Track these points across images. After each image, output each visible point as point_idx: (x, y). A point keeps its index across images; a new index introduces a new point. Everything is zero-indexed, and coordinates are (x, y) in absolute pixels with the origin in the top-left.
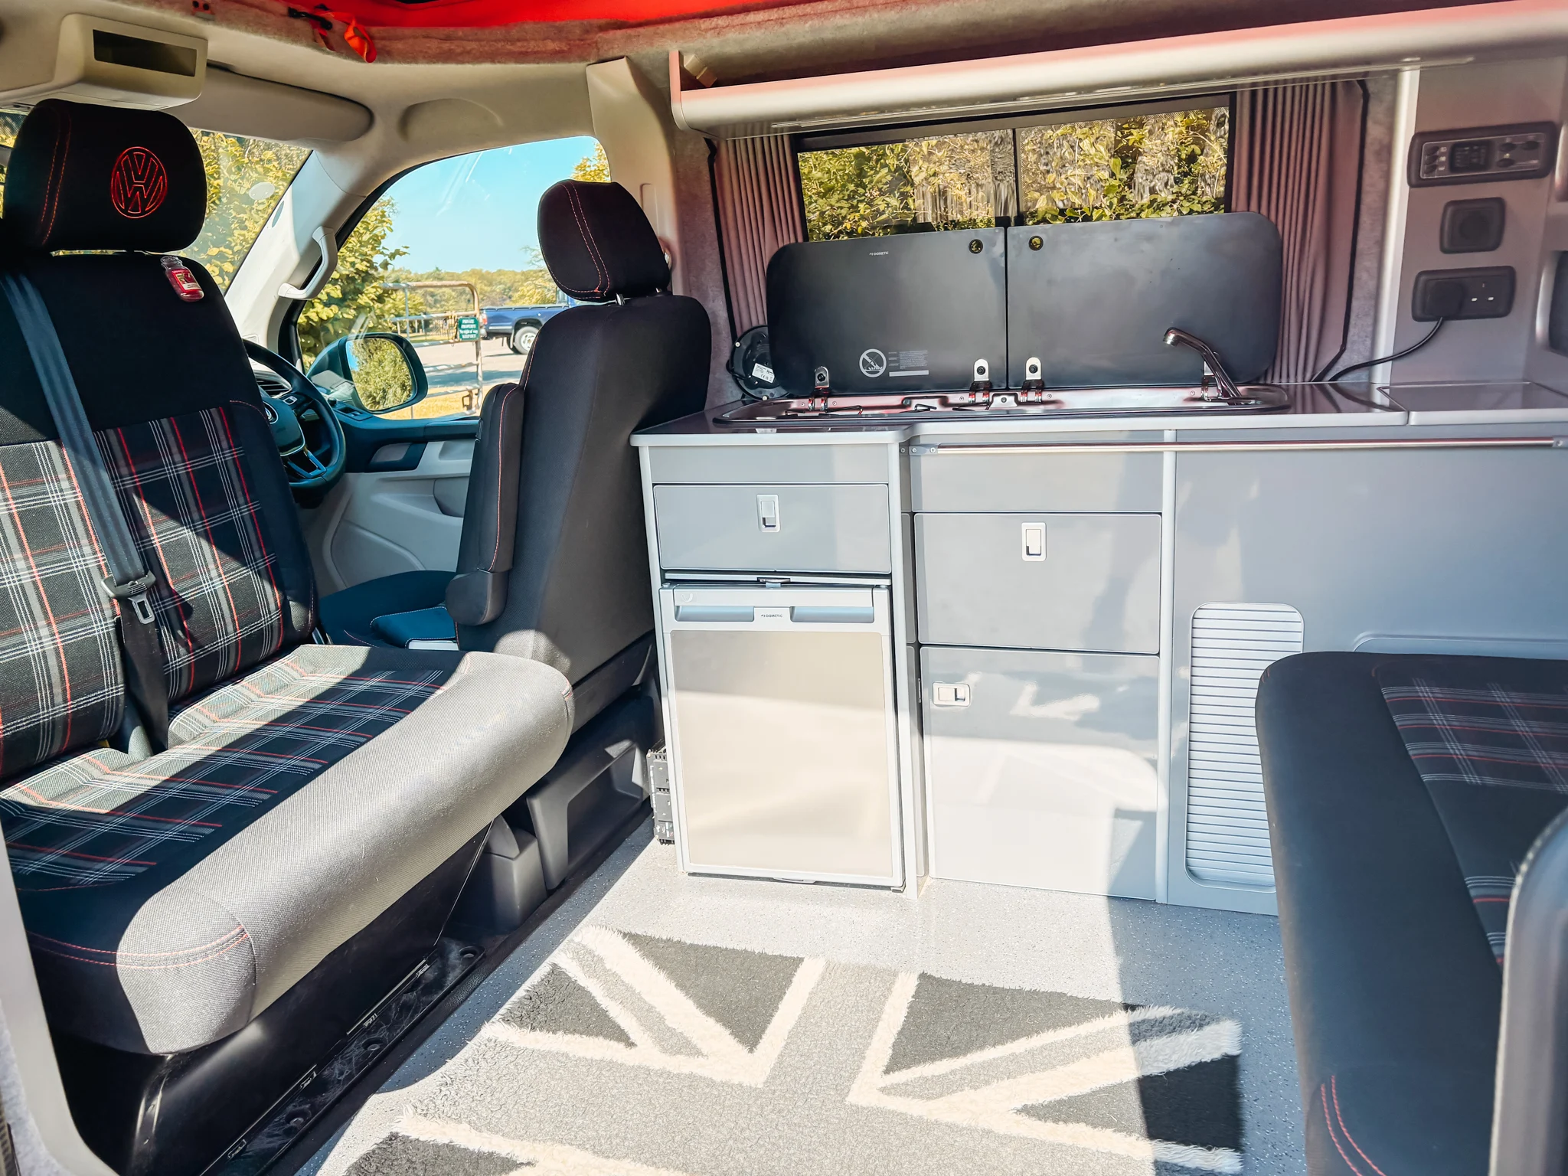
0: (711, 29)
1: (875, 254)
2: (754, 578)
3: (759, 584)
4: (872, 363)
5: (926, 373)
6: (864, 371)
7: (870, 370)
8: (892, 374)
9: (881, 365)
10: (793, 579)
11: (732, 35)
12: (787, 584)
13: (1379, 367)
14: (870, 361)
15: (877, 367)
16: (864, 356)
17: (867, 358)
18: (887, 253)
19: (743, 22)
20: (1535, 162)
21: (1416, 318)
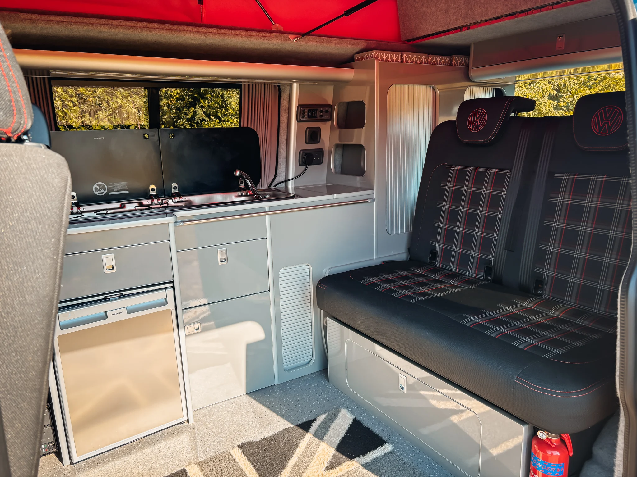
0: (28, 19)
1: (97, 138)
2: (103, 297)
3: (106, 300)
4: (100, 189)
5: (127, 192)
6: (96, 193)
7: (99, 192)
8: (110, 193)
9: (105, 189)
10: (124, 293)
11: (41, 25)
12: (122, 297)
13: (290, 182)
14: (98, 188)
15: (102, 190)
16: (95, 185)
17: (97, 187)
18: (103, 138)
19: (48, 19)
20: (328, 116)
21: (300, 165)
